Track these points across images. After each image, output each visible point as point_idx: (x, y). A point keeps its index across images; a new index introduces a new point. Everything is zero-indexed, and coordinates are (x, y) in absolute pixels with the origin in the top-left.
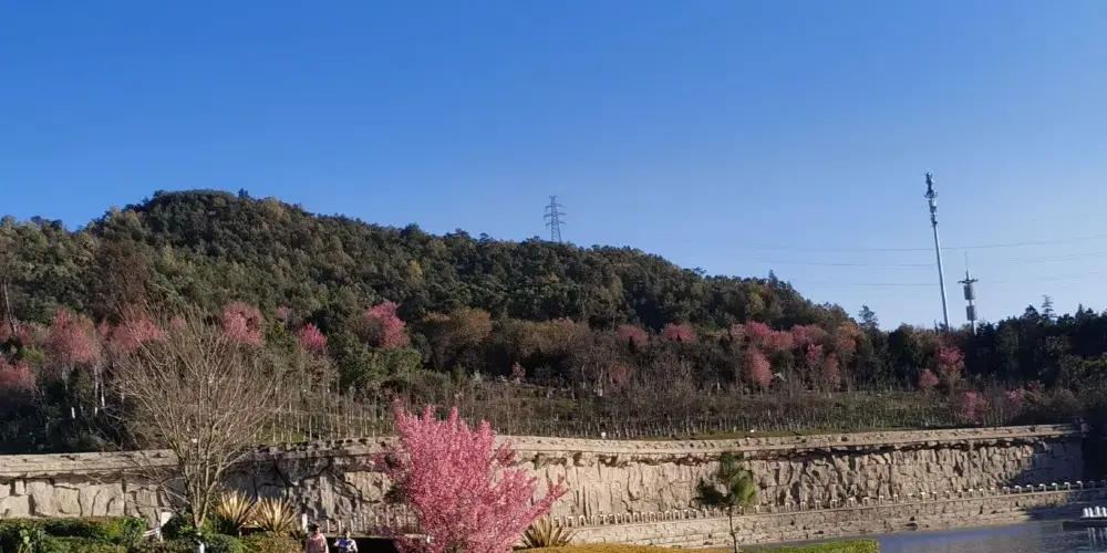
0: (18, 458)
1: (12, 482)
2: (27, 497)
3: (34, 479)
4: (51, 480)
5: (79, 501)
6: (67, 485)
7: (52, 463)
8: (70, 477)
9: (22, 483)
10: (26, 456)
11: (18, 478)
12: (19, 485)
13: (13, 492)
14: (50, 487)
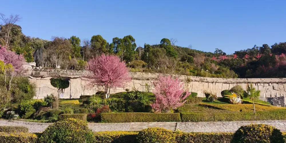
0: (270, 79)
1: (269, 83)
2: (272, 86)
3: (273, 83)
4: (277, 83)
5: (284, 87)
6: (281, 84)
7: (277, 80)
8: (281, 83)
9: (271, 84)
10: (272, 78)
11: (270, 83)
12: (270, 84)
13: (269, 85)
14: (277, 84)
